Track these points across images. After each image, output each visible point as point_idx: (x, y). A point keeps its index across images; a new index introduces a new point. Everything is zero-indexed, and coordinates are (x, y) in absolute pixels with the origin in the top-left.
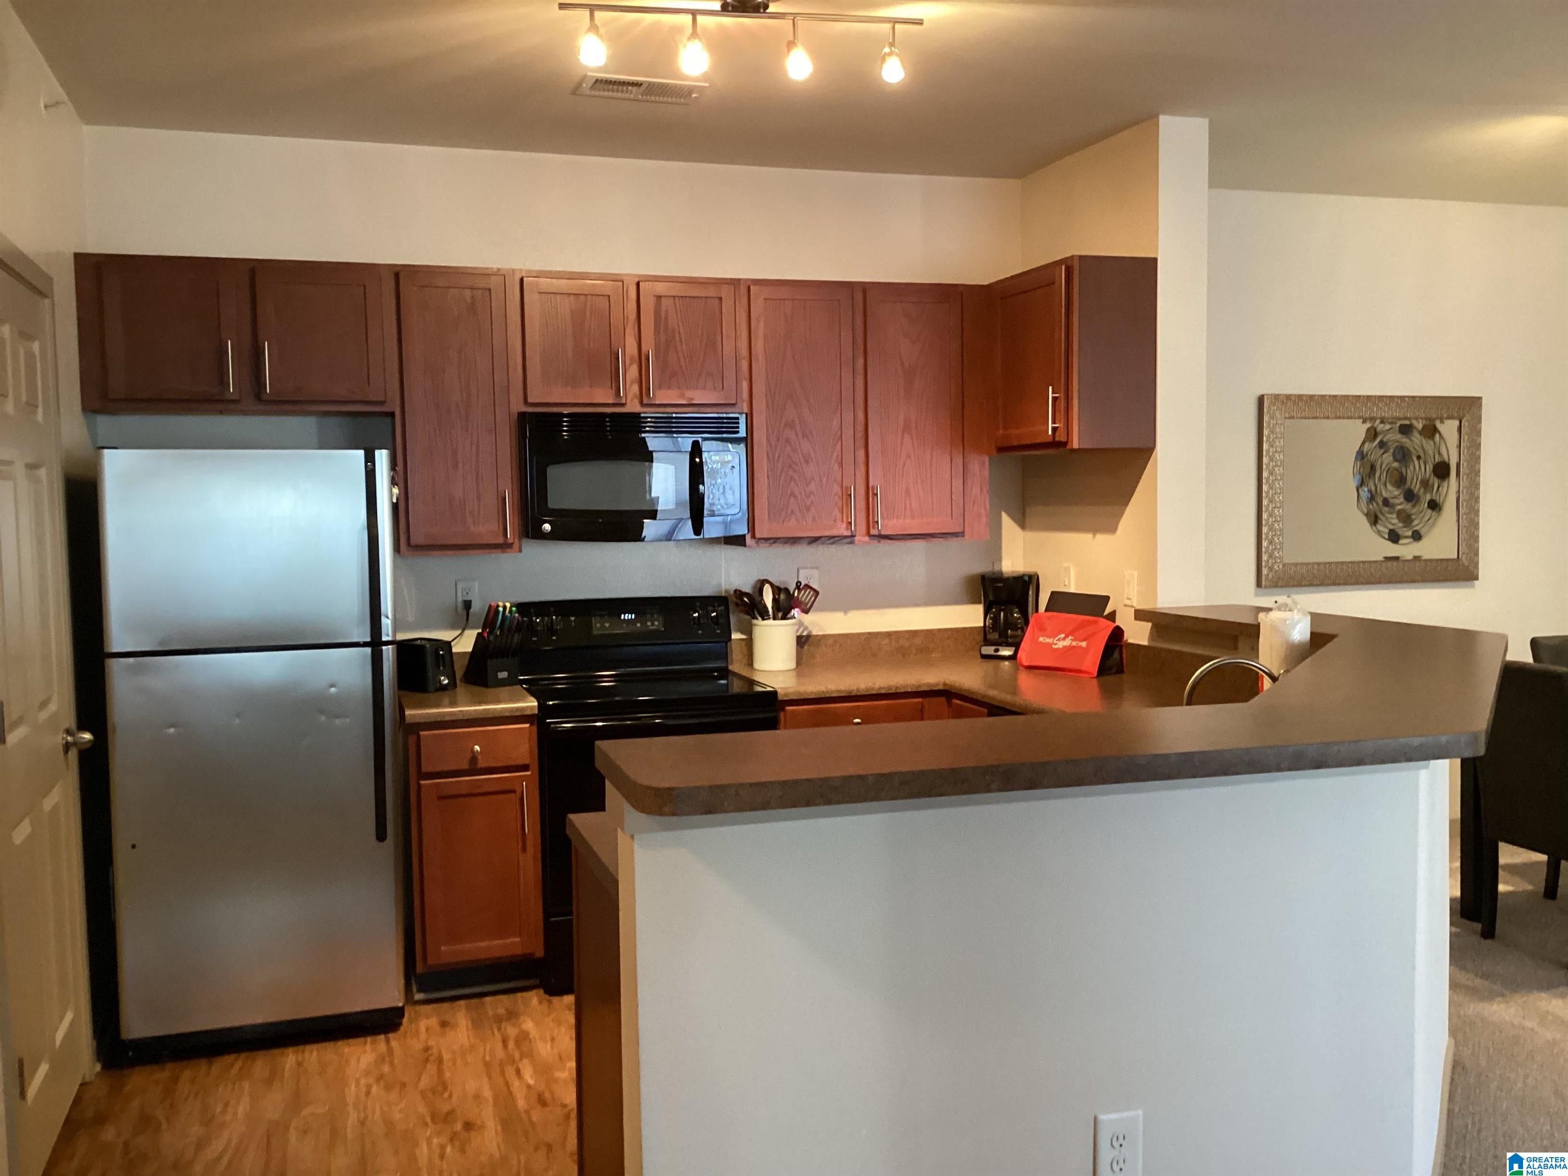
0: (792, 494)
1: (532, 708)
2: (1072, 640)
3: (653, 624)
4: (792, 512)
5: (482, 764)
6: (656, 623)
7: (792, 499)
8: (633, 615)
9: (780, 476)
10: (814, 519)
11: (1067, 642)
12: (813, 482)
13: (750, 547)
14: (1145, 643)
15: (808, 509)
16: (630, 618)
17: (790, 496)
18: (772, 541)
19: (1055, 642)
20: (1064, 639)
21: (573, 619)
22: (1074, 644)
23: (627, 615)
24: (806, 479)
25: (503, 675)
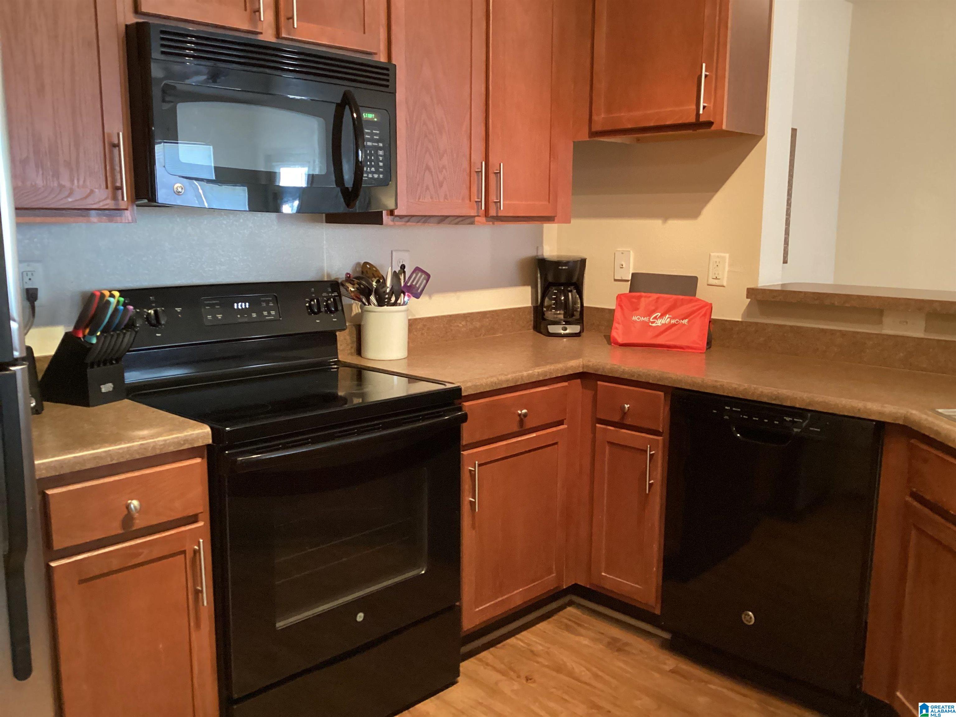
0: (428, 168)
1: (204, 437)
2: (671, 319)
3: (269, 314)
4: (427, 188)
5: (139, 523)
6: (273, 313)
7: (427, 172)
8: (247, 304)
9: (417, 146)
10: (446, 197)
11: (666, 320)
12: (445, 155)
13: (387, 225)
14: (740, 320)
15: (441, 186)
16: (243, 307)
17: (425, 171)
18: (406, 219)
19: (651, 320)
20: (662, 316)
21: (179, 310)
22: (673, 321)
23: (240, 304)
24: (439, 153)
25: (106, 388)
